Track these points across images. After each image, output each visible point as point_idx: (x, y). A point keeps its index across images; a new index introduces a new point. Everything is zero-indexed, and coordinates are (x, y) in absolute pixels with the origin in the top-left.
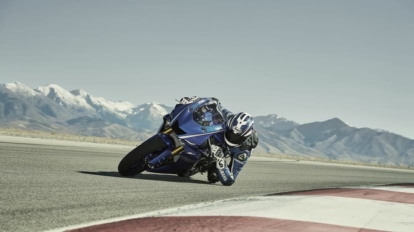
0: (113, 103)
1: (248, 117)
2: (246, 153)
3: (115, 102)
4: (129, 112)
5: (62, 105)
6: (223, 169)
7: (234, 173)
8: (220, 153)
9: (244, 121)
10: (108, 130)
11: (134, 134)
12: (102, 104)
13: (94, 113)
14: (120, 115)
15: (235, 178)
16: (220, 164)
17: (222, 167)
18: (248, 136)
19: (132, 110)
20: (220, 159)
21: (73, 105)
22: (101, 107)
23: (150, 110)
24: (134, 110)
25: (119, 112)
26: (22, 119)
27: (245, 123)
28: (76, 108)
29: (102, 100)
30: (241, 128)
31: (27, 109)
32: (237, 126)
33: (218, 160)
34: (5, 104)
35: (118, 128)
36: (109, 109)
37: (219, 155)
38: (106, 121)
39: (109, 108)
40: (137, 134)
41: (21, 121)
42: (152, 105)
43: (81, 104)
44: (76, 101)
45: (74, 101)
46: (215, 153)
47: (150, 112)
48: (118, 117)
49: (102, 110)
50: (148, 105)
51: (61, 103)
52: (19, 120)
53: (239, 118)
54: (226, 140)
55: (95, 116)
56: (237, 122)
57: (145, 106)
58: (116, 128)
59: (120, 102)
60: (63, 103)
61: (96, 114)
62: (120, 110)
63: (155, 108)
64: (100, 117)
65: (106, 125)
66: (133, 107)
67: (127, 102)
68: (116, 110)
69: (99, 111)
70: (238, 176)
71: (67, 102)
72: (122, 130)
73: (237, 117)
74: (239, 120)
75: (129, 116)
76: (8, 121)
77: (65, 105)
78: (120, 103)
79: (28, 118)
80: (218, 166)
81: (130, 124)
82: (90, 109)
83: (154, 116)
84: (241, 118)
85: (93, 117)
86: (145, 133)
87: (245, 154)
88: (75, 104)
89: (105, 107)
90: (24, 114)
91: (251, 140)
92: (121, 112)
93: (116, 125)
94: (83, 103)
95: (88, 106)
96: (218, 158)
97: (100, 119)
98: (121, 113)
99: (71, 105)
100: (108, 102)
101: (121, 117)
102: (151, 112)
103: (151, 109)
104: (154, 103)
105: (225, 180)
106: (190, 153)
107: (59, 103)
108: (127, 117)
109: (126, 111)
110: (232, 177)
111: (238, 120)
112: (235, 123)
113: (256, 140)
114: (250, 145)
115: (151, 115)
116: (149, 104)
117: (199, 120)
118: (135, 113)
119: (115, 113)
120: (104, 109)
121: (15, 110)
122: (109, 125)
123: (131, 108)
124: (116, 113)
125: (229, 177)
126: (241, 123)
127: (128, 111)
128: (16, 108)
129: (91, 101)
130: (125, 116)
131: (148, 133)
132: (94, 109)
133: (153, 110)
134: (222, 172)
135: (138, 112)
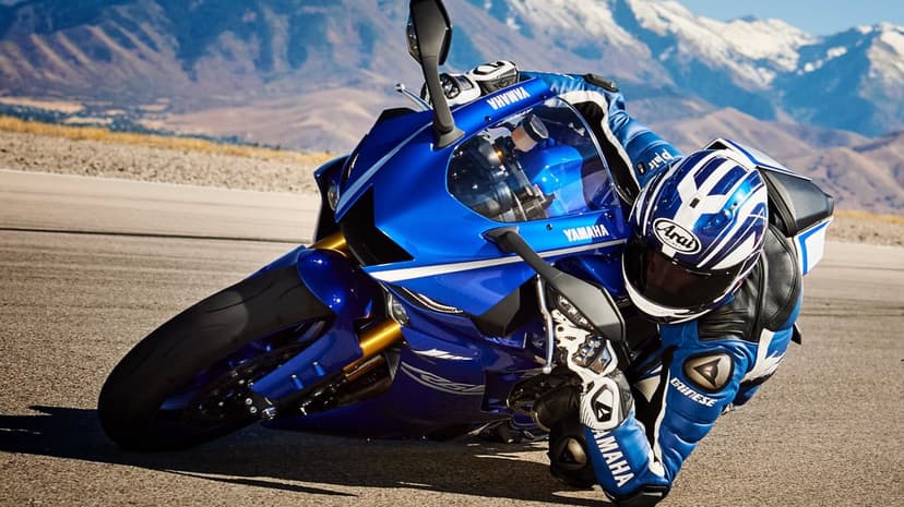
0: (718, 25)
1: (737, 173)
2: (730, 351)
3: (729, 21)
4: (782, 62)
5: (516, 27)
6: (612, 432)
7: (666, 451)
8: (598, 351)
9: (714, 191)
10: (697, 133)
11: (803, 153)
12: (674, 29)
13: (642, 65)
14: (749, 73)
15: (671, 473)
16: (597, 406)
17: (607, 418)
18: (735, 270)
19: (795, 56)
20: (600, 380)
21: (560, 29)
22: (670, 40)
23: (871, 56)
24: (806, 53)
25: (742, 60)
26: (355, 83)
27: (714, 205)
28: (570, 44)
29: (675, 12)
30: (699, 230)
31: (377, 44)
32: (677, 219)
33: (591, 386)
34: (292, 22)
35: (737, 125)
36: (703, 51)
37: (592, 360)
38: (688, 99)
39: (704, 44)
40: (816, 152)
41: (353, 92)
42: (880, 33)
43: (592, 27)
44: (570, 12)
45: (564, 12)
46: (572, 348)
47: (867, 63)
48: (737, 82)
49: (676, 51)
50: (860, 33)
51: (510, 22)
52: (342, 86)
53: (690, 178)
54: (629, 287)
55: (647, 75)
56: (679, 202)
57: (849, 37)
58: (729, 125)
59: (749, 19)
60: (518, 21)
61: (648, 69)
62: (748, 52)
63: (890, 49)
64: (668, 80)
65: (691, 114)
66: (802, 43)
67: (779, 23)
68: (731, 52)
69: (664, 57)
70: (685, 465)
71: (535, 18)
72: (755, 133)
73: (680, 175)
74: (686, 187)
75: (785, 80)
76: (298, 91)
77: (526, 29)
78: (747, 26)
79: (379, 79)
80: (588, 416)
81: (788, 111)
82: (627, 48)
83: (888, 81)
84: (700, 180)
85: (639, 81)
86: (844, 150)
87: (725, 361)
88: (565, 25)
89: (689, 42)
90: (365, 65)
91: (760, 288)
92: (750, 60)
93: (731, 113)
94: (599, 23)
95: (619, 36)
96: (587, 376)
97: (667, 91)
98: (750, 68)
99: (552, 31)
100: (704, 20)
101: (751, 81)
102: (875, 65)
103: (875, 54)
104: (886, 26)
105: (622, 481)
106: (434, 353)
107: (502, 20)
108: (775, 83)
109: (773, 58)
110: (658, 469)
111: (680, 188)
112: (668, 204)
113: (787, 291)
114: (751, 311)
115: (872, 75)
116: (866, 30)
117: (481, 191)
118: (809, 67)
119: (726, 67)
120: (683, 49)
121: (330, 46)
122: (701, 115)
123: (793, 47)
124: (733, 65)
125: (640, 469)
126: (697, 201)
127: (780, 56)
128: (333, 36)
129: (632, 16)
130: (769, 77)
131: (859, 150)
132: (643, 50)
133: (883, 54)
134: (607, 445)
135: (820, 63)
